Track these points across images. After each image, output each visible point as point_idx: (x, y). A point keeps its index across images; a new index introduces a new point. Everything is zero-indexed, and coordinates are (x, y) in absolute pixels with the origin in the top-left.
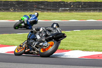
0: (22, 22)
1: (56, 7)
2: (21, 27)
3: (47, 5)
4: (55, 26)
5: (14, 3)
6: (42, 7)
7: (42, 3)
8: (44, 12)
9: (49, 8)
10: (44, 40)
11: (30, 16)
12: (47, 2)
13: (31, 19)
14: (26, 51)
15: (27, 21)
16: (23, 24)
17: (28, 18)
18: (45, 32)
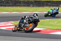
0: (49, 13)
1: (58, 4)
2: (49, 16)
3: (52, 3)
4: (35, 15)
5: (33, 2)
6: (50, 4)
7: (49, 2)
8: (50, 7)
9: (54, 5)
10: (27, 23)
11: (54, 9)
12: (52, 1)
13: (55, 11)
14: (18, 29)
15: (52, 12)
16: (50, 14)
17: (53, 11)
18: (29, 18)
